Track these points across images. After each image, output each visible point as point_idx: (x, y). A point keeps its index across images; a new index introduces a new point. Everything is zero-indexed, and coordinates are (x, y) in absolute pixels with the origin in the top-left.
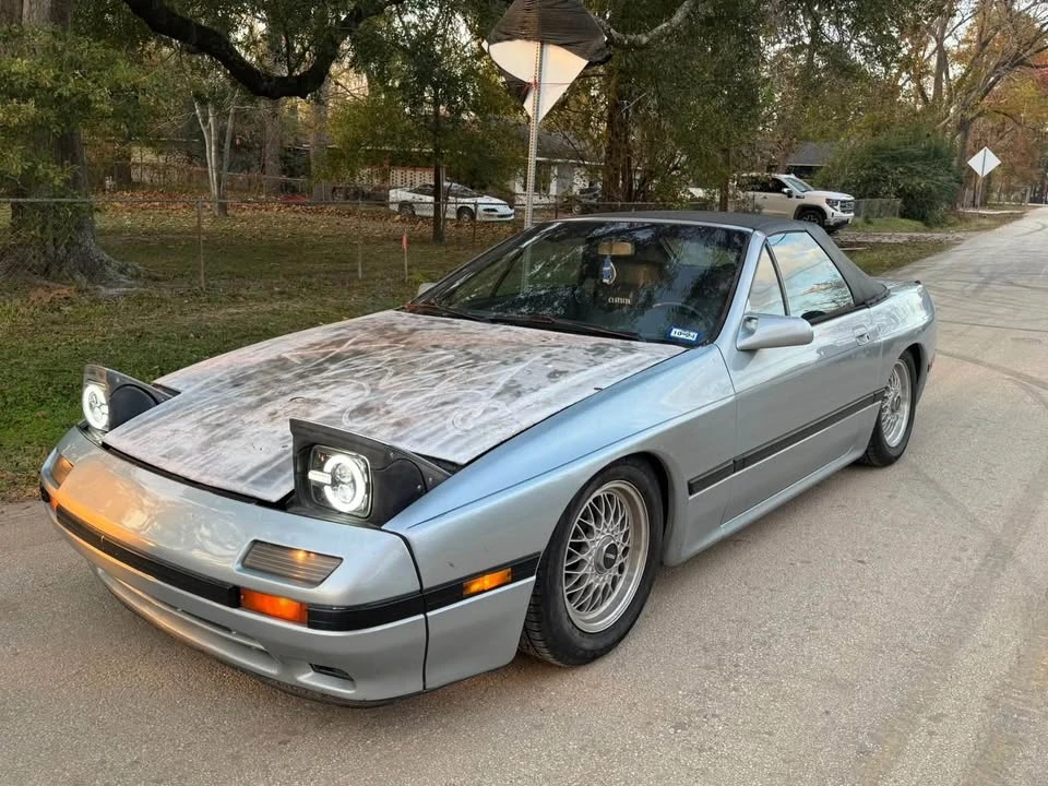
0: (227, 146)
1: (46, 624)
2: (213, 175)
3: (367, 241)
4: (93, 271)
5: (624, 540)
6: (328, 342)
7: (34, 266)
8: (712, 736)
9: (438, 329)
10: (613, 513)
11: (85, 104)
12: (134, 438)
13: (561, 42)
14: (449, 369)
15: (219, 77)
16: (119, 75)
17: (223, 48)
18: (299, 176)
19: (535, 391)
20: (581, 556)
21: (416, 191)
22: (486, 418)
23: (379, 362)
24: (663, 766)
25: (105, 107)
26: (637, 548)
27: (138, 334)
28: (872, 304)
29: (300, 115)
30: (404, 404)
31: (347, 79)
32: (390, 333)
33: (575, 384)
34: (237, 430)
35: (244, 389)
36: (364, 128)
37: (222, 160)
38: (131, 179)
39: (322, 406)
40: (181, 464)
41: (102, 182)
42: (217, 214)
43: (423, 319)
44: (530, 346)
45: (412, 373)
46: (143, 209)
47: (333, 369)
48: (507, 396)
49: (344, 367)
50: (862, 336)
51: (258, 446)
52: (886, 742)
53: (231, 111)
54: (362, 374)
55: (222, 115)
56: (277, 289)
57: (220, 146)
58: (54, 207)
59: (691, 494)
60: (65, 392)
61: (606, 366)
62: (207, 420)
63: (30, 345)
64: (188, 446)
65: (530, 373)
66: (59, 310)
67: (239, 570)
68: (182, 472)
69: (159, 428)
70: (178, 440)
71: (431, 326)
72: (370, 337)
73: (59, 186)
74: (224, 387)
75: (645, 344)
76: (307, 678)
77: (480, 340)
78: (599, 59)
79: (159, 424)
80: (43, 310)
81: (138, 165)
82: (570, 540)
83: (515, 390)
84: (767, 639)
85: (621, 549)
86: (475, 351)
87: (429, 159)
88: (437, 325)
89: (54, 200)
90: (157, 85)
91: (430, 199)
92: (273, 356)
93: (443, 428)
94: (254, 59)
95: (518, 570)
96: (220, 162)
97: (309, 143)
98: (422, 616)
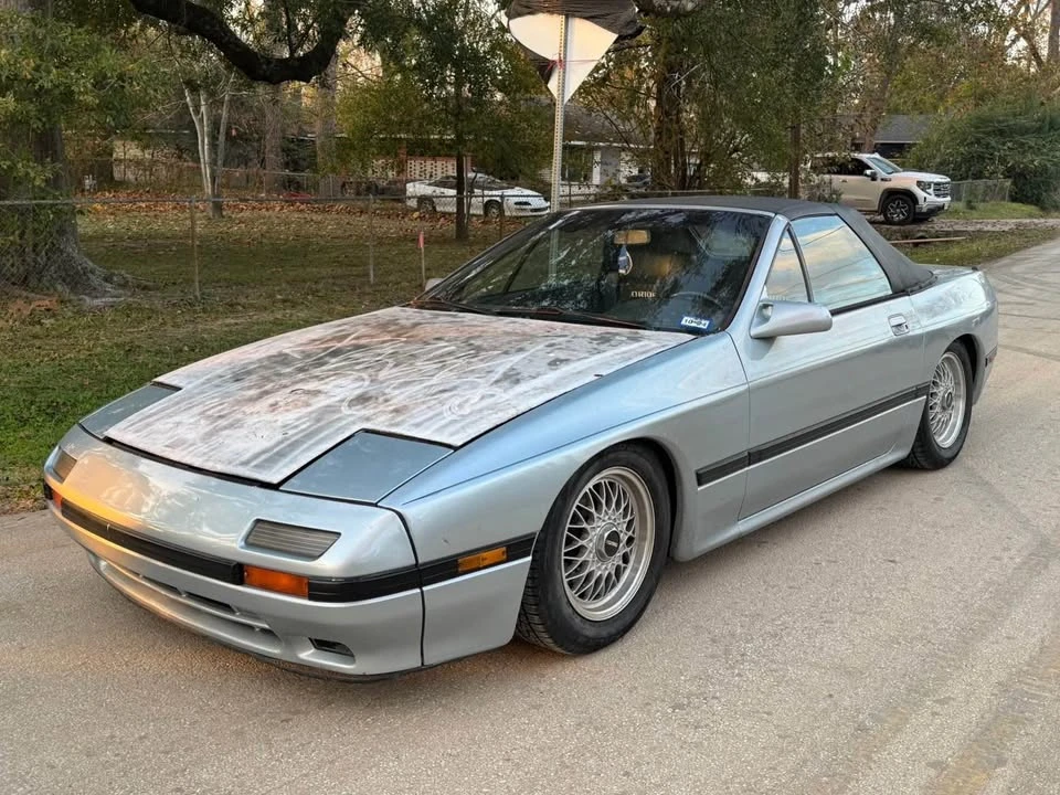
0: (222, 138)
1: (49, 622)
2: (206, 171)
3: (380, 242)
4: (77, 281)
5: (628, 529)
6: (329, 337)
7: (13, 275)
8: (709, 715)
9: (443, 322)
10: (614, 500)
11: (68, 96)
12: (137, 431)
13: (588, 15)
14: (450, 360)
15: (213, 58)
16: (104, 63)
17: (217, 29)
18: (303, 171)
19: (534, 378)
20: (581, 543)
21: (437, 184)
22: (485, 403)
23: (380, 355)
24: (657, 740)
25: (89, 99)
26: (643, 539)
27: (127, 348)
28: (913, 292)
29: (305, 100)
30: (402, 393)
31: (358, 58)
32: (393, 328)
33: (575, 371)
34: (239, 420)
35: (246, 384)
36: (376, 113)
37: (216, 153)
38: (112, 178)
39: (322, 397)
40: (185, 452)
41: (81, 182)
42: (211, 214)
43: (427, 313)
44: (533, 336)
45: (411, 364)
46: (128, 212)
47: (334, 363)
48: (506, 384)
49: (345, 360)
50: (900, 325)
51: (259, 435)
52: (886, 722)
53: (226, 98)
54: (361, 366)
55: (216, 103)
56: (279, 297)
57: (214, 138)
58: (34, 211)
59: (700, 484)
60: (48, 411)
61: (608, 354)
62: (209, 413)
63: (10, 361)
64: (191, 436)
65: (531, 361)
66: (39, 323)
67: (242, 547)
68: (187, 460)
69: (162, 421)
70: (182, 432)
71: (435, 320)
72: (374, 332)
73: (39, 187)
74: (226, 382)
75: (654, 332)
76: (308, 655)
77: (483, 332)
78: (630, 32)
79: (162, 418)
80: (23, 322)
81: (121, 161)
82: (568, 526)
83: (514, 378)
84: (779, 632)
85: (623, 537)
86: (477, 342)
87: (450, 147)
88: (441, 319)
89: (34, 202)
90: (145, 73)
91: (453, 192)
92: (273, 352)
93: (441, 413)
94: (251, 38)
95: (514, 549)
96: (213, 156)
97: (315, 132)
98: (418, 590)
